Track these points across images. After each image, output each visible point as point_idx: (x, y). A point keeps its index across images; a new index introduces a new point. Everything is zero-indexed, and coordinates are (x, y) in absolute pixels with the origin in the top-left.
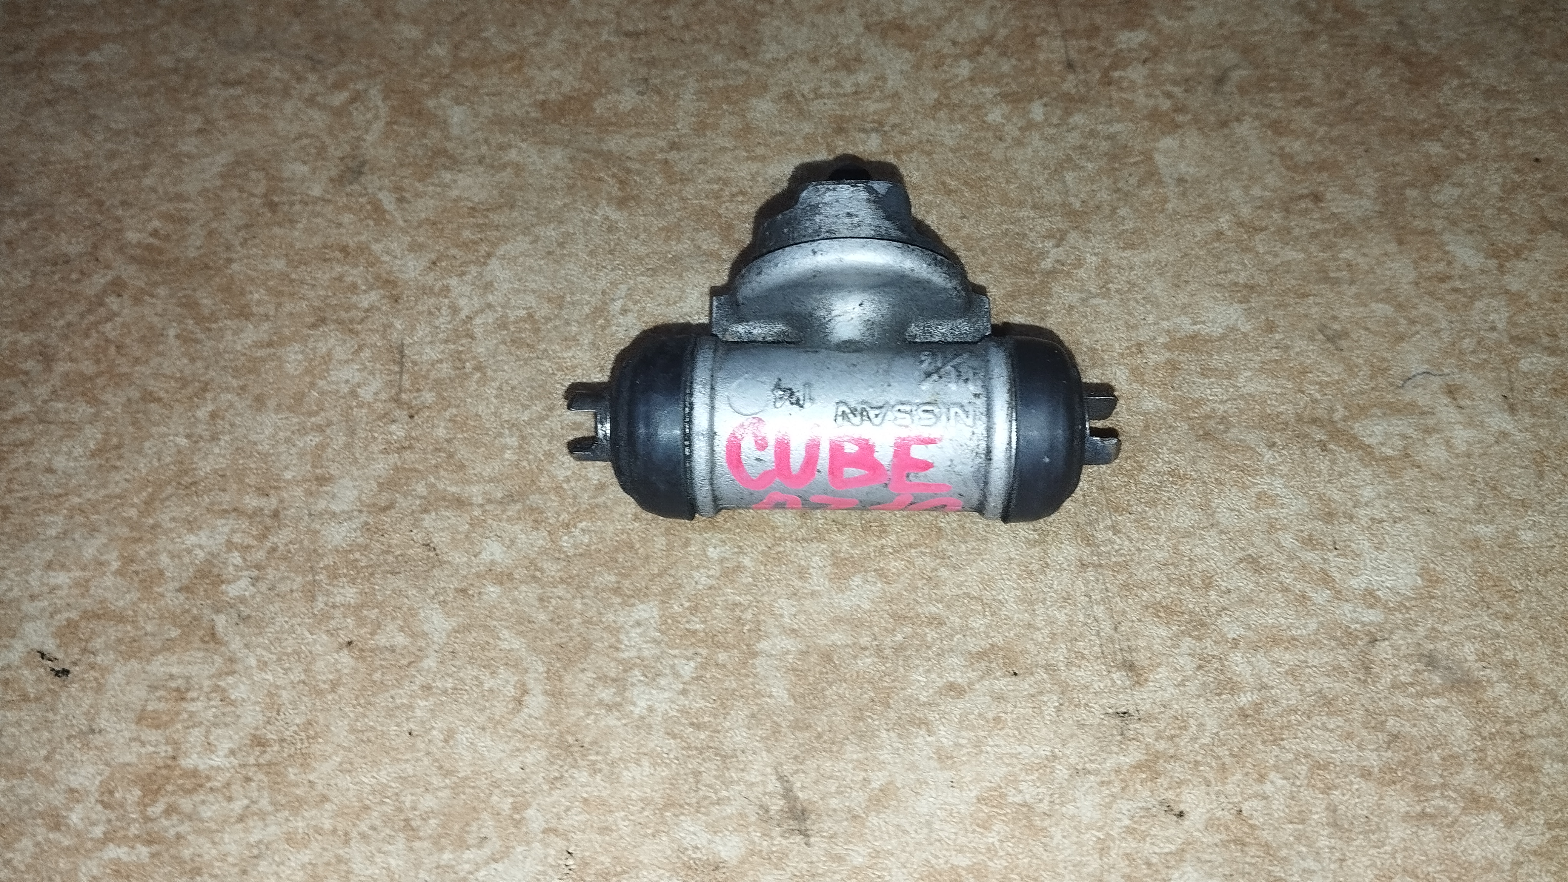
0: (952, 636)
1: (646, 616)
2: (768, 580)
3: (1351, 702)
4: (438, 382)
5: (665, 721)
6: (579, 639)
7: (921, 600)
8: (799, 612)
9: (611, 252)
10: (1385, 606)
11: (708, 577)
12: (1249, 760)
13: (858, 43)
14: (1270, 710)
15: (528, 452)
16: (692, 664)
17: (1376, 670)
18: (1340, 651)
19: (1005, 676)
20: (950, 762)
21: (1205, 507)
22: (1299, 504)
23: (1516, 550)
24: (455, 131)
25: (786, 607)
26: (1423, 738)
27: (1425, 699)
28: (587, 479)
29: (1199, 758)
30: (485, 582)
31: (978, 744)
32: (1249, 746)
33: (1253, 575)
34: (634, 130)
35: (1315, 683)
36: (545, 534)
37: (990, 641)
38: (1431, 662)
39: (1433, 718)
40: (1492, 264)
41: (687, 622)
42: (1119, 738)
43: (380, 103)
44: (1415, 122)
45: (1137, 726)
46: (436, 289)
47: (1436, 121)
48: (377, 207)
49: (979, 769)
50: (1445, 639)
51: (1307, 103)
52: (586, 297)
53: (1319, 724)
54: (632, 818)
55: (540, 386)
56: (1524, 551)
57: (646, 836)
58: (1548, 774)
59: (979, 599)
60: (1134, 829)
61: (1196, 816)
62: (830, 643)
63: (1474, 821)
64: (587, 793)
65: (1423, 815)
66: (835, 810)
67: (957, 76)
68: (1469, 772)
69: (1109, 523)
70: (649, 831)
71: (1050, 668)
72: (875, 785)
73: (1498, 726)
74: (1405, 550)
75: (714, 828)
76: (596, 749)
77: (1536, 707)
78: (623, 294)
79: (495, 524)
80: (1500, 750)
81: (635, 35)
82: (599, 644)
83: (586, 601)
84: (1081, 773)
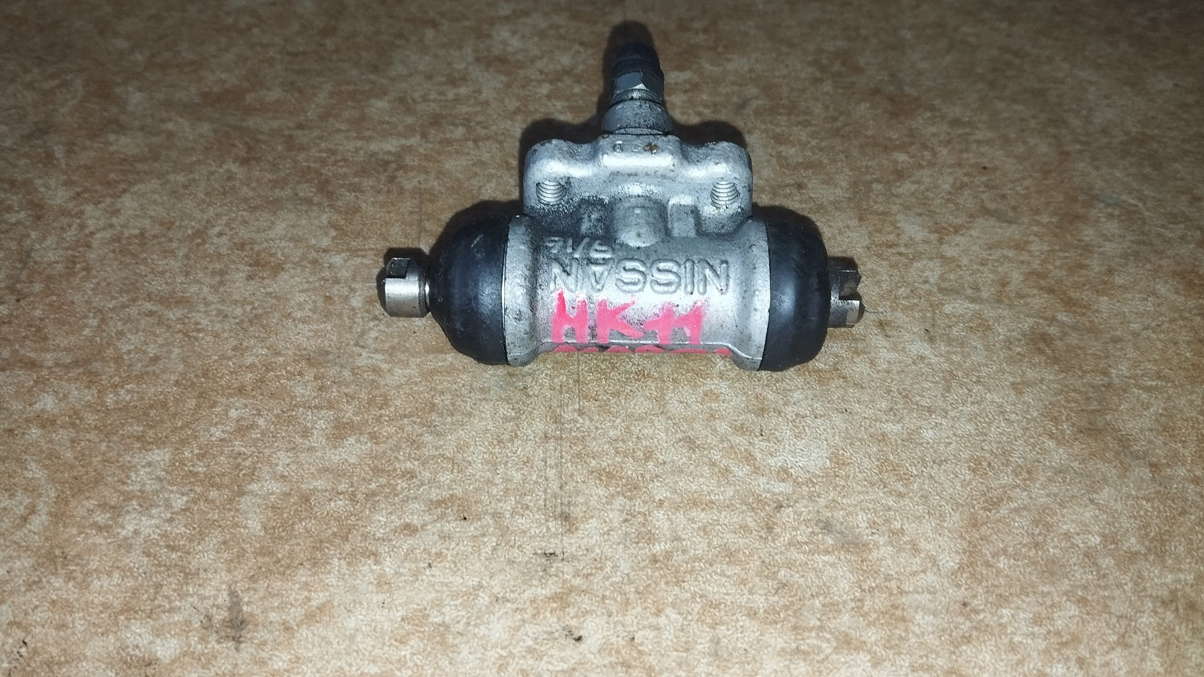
0: (420, 487)
1: (159, 459)
2: (274, 437)
3: (751, 555)
4: (49, 278)
5: (146, 542)
6: (94, 473)
7: (401, 458)
8: (293, 462)
9: (224, 194)
10: (795, 481)
11: (223, 432)
12: (651, 597)
13: (466, 69)
14: (678, 558)
15: (104, 331)
16: (185, 499)
17: (778, 530)
18: (749, 514)
19: (456, 520)
20: (386, 587)
21: (660, 400)
22: (740, 401)
23: (916, 443)
24: (130, 108)
25: (283, 458)
26: (808, 587)
27: (816, 555)
28: (145, 352)
29: (607, 593)
30: (31, 425)
31: (416, 574)
32: (653, 585)
33: (688, 452)
34: (272, 114)
35: (722, 538)
36: (95, 392)
37: (451, 492)
38: (827, 527)
39: (820, 571)
40: (934, 237)
41: (193, 466)
42: (541, 574)
43: (80, 89)
44: (890, 139)
45: (560, 565)
46: (74, 212)
47: (906, 140)
48: (49, 156)
49: (410, 593)
50: (842, 509)
51: (806, 124)
52: (193, 223)
53: (719, 570)
54: (89, 618)
55: (132, 284)
56: (925, 445)
57: (96, 634)
58: (919, 624)
59: (452, 460)
60: (535, 649)
61: (592, 642)
62: (312, 488)
63: (843, 660)
64: (56, 595)
65: (797, 651)
66: (271, 622)
67: (536, 93)
68: (846, 618)
69: (577, 407)
70: (100, 630)
71: (497, 515)
72: (314, 603)
73: (878, 581)
74: (820, 439)
75: (158, 633)
76: (77, 561)
77: (914, 568)
78: (224, 222)
79: (56, 382)
80: (877, 601)
81: (295, 55)
82: (109, 479)
83: (111, 444)
84: (500, 601)
